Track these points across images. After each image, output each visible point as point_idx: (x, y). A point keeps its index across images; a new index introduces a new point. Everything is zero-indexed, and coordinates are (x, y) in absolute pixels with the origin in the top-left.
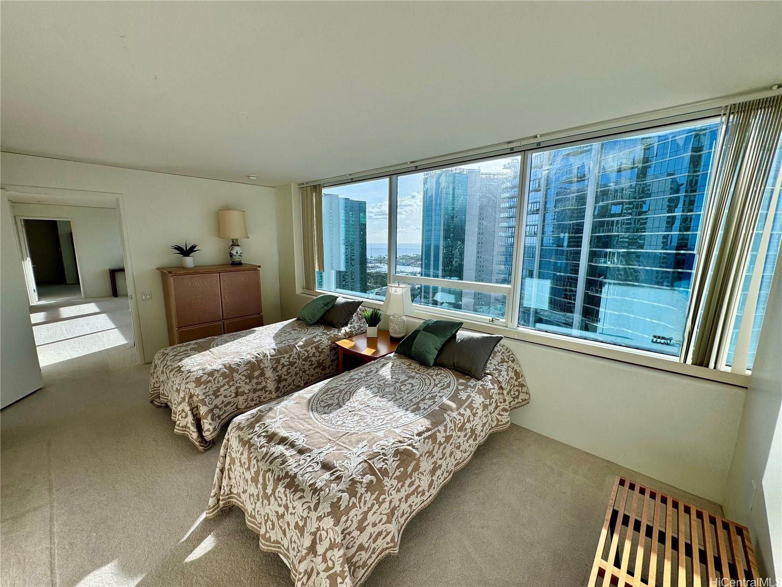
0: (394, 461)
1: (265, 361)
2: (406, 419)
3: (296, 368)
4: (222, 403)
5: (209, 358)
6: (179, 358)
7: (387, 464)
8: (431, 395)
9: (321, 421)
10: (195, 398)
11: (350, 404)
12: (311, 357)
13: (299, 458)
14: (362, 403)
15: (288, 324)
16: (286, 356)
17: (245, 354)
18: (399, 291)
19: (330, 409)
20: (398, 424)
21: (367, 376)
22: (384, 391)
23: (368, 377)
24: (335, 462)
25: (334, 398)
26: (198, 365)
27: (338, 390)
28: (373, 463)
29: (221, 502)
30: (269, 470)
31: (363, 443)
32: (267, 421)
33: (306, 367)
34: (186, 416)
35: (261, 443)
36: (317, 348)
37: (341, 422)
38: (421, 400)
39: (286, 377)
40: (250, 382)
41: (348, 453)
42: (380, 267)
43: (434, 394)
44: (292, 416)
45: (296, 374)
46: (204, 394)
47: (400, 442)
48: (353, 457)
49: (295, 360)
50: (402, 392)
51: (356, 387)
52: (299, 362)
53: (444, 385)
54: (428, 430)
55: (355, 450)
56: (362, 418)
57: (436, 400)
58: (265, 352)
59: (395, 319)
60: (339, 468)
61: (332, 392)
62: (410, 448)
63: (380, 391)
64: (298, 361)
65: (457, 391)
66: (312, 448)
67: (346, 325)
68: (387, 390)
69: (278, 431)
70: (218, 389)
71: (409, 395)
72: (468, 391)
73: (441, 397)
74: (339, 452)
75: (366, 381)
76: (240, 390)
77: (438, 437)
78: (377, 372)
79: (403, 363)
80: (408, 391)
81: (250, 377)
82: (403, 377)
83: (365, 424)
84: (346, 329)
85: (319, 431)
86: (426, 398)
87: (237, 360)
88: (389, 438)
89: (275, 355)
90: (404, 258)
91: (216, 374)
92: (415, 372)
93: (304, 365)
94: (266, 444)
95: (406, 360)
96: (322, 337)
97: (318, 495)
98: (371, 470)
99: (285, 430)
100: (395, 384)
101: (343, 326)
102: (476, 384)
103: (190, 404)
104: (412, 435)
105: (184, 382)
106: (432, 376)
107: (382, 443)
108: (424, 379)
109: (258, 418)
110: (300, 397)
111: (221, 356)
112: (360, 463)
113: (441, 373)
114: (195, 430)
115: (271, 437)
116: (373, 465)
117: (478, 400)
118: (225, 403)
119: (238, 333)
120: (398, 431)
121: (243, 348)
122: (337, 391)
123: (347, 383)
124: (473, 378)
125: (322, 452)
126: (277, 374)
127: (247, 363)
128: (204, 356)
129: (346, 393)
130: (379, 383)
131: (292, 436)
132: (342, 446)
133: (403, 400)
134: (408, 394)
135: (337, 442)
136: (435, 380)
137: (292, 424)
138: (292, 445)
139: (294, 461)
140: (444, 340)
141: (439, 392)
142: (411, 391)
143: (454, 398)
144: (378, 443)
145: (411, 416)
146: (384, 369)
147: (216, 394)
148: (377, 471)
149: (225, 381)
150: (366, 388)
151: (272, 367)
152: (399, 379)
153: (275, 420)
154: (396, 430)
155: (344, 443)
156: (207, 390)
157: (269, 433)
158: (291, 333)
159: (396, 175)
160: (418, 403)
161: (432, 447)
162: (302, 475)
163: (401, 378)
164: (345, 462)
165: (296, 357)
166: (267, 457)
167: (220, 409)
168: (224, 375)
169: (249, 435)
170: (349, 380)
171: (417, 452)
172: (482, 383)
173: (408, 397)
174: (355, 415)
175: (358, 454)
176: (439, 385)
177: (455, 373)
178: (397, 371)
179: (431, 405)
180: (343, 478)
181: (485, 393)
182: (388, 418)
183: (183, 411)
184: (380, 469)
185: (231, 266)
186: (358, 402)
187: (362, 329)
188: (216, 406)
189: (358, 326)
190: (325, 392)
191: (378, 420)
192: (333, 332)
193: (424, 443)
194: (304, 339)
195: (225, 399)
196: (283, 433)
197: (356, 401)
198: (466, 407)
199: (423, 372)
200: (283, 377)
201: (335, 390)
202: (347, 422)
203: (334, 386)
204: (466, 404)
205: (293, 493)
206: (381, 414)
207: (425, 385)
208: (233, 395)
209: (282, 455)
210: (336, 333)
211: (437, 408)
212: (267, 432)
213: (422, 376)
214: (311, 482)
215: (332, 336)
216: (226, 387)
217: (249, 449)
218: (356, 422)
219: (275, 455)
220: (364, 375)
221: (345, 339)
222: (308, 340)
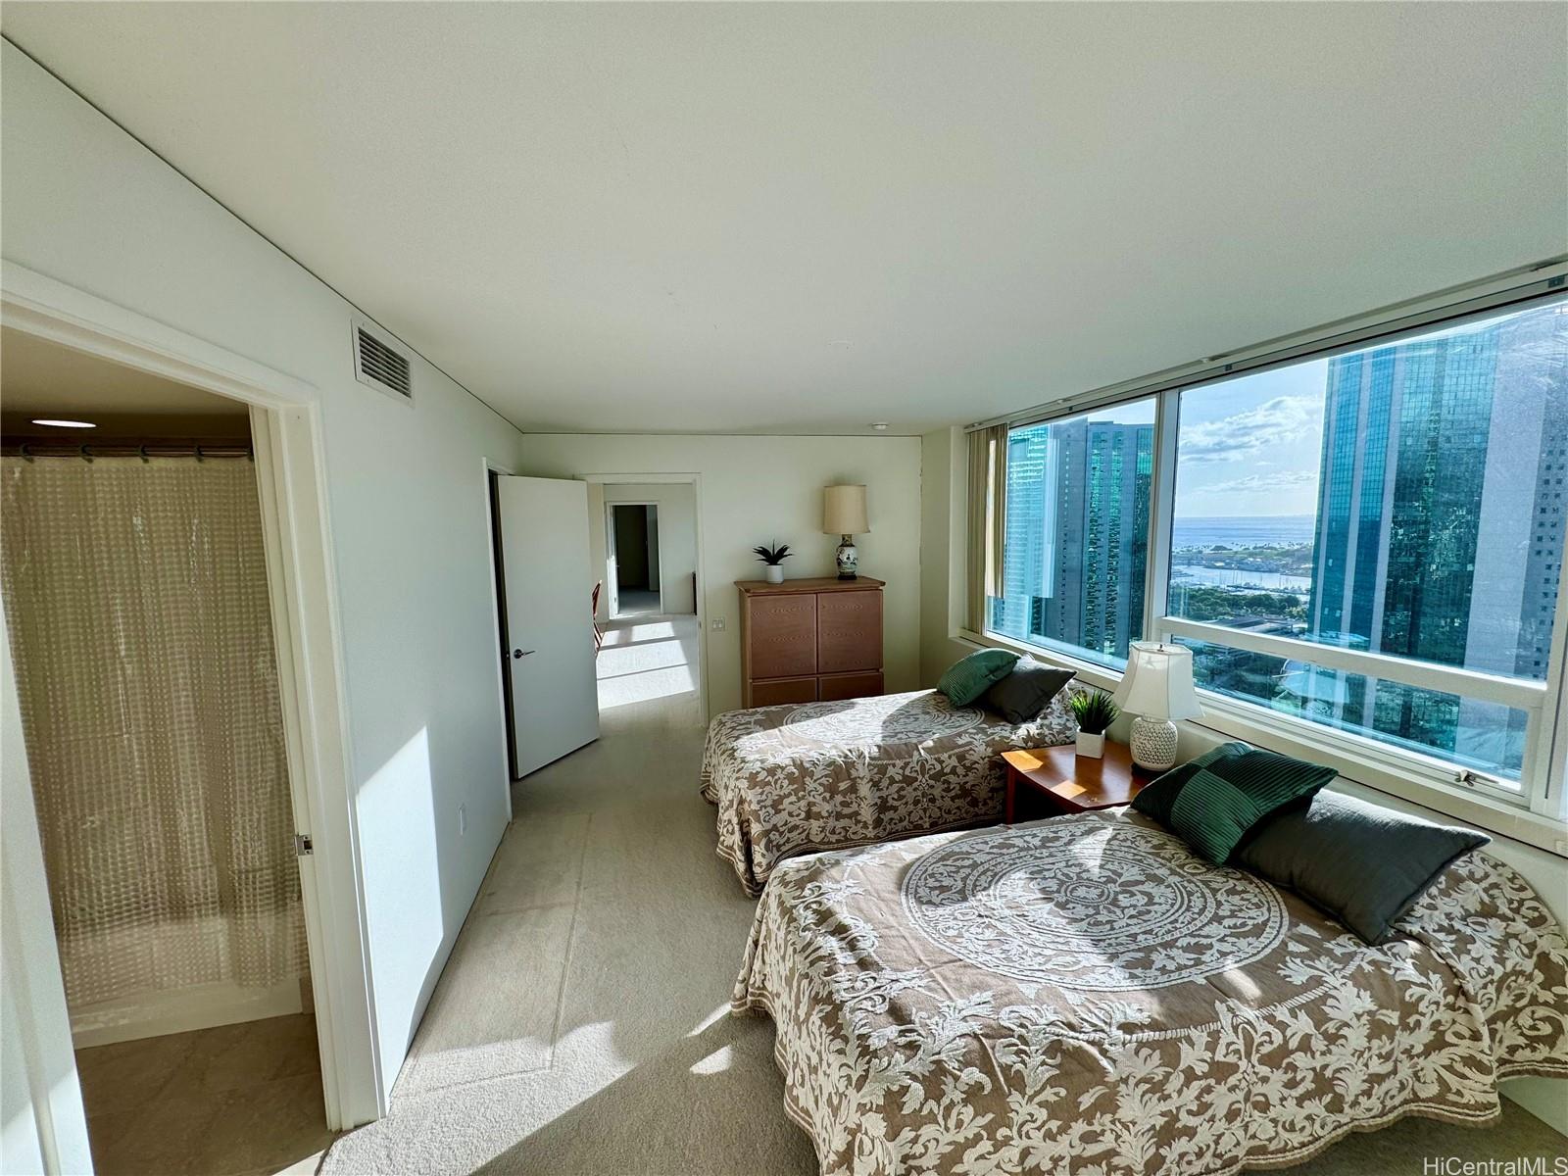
0: (1043, 1063)
1: (859, 767)
2: (1102, 978)
3: (915, 789)
4: (785, 824)
5: (775, 742)
6: (736, 733)
7: (1025, 1065)
8: (1193, 941)
9: (916, 915)
10: (746, 806)
11: (986, 899)
12: (946, 774)
13: (856, 974)
14: (1013, 905)
15: (919, 699)
16: (899, 763)
17: (828, 746)
18: (1159, 662)
19: (941, 896)
20: (1079, 981)
21: (1043, 846)
22: (1071, 892)
23: (1044, 851)
24: (914, 1011)
25: (958, 877)
26: (758, 752)
27: (971, 862)
28: (993, 1048)
29: (749, 998)
30: (807, 976)
31: (984, 995)
32: (826, 885)
33: (937, 792)
34: (733, 833)
35: (808, 922)
36: (961, 758)
37: (956, 933)
38: (1161, 945)
39: (895, 803)
40: (832, 797)
41: (945, 1004)
42: (1186, 575)
43: (1204, 941)
44: (869, 887)
45: (916, 802)
46: (759, 802)
47: (1071, 1026)
48: (951, 1015)
49: (914, 775)
50: (1116, 910)
51: (1011, 865)
52: (923, 781)
53: (1244, 925)
54: (1154, 1026)
55: (960, 1003)
56: (1002, 938)
57: (1204, 958)
58: (861, 749)
59: (1145, 724)
60: (917, 1026)
61: (957, 863)
62: (1094, 1051)
63: (1063, 890)
64: (920, 777)
65: (1281, 953)
66: (884, 966)
67: (1032, 718)
68: (1081, 892)
69: (836, 908)
70: (782, 798)
71: (1135, 921)
72: (1318, 964)
73: (1224, 954)
74: (930, 994)
75: (1036, 858)
76: (814, 809)
77: (1183, 1055)
78: (1070, 843)
79: (1142, 837)
80: (1134, 913)
81: (832, 790)
82: (1131, 873)
83: (1003, 956)
84: (1030, 728)
85: (907, 935)
86: (1179, 944)
87: (814, 755)
88: (1045, 1006)
89: (879, 759)
90: (1261, 553)
91: (779, 774)
92: (1170, 869)
93: (932, 787)
94: (813, 926)
95: (1154, 833)
96: (974, 736)
97: (868, 1062)
98: (986, 1064)
99: (849, 913)
100: (1105, 883)
101: (1025, 721)
102: (1356, 953)
103: (739, 814)
104: (1105, 1023)
105: (735, 775)
106: (1214, 891)
107: (1024, 1011)
108: (1190, 894)
109: (814, 874)
110: (893, 854)
111: (793, 743)
112: (962, 1036)
113: (1245, 891)
114: (742, 858)
115: (824, 916)
116: (990, 1051)
117: (1351, 1002)
118: (790, 825)
119: (829, 703)
120: (1072, 998)
121: (829, 734)
122: (967, 863)
123: (995, 850)
124: (1349, 932)
125: (897, 981)
126: (878, 794)
127: (829, 765)
128: (769, 737)
129: (984, 873)
130: (1065, 871)
131: (859, 928)
132: (939, 984)
133: (1112, 929)
134: (1131, 917)
135: (932, 971)
136: (1219, 904)
137: (863, 905)
138: (852, 946)
139: (848, 977)
140: (1266, 806)
141: (1222, 940)
142: (1140, 913)
143: (1263, 970)
144: (1015, 1008)
145: (1118, 977)
146: (1090, 839)
147: (776, 806)
148: (997, 1069)
149: (791, 787)
150: (1031, 873)
151: (871, 780)
152: (1120, 875)
153: (838, 886)
154: (1069, 995)
155: (945, 979)
156: (764, 797)
157: (823, 908)
158: (917, 719)
159: (1177, 390)
160: (1149, 950)
161: (1161, 1071)
162: (853, 1011)
163: (1126, 874)
164: (933, 1021)
165: (918, 768)
166: (809, 951)
167: (781, 834)
168: (790, 777)
169: (794, 898)
170: (1001, 846)
171: (1110, 1068)
172: (1379, 956)
173: (1128, 925)
174: (988, 927)
175: (964, 1013)
176: (1227, 923)
177: (1293, 901)
178: (1121, 854)
179: (1186, 967)
180: (920, 1052)
181: (1384, 988)
182: (1060, 960)
183: (730, 821)
184: (1006, 1069)
185: (836, 581)
186: (1004, 900)
187: (1068, 733)
188: (775, 828)
189: (1059, 724)
190: (943, 859)
191: (1037, 954)
192: (1001, 731)
193: (1137, 1053)
194: (937, 736)
195: (790, 819)
196: (844, 916)
197: (1001, 897)
198: (1301, 1007)
199: (1193, 875)
200: (891, 802)
201: (963, 859)
202: (966, 935)
203: (964, 850)
204: (1302, 999)
205: (831, 1037)
206: (1048, 945)
207: (1187, 910)
208: (803, 815)
209: (831, 957)
210: (1007, 734)
211: (1201, 980)
212: (820, 903)
213: (1186, 884)
214: (863, 1031)
215: (997, 738)
216: (793, 798)
217: (788, 924)
218: (985, 943)
219: (821, 953)
220: (1036, 842)
221: (1024, 749)
222: (945, 740)
